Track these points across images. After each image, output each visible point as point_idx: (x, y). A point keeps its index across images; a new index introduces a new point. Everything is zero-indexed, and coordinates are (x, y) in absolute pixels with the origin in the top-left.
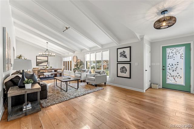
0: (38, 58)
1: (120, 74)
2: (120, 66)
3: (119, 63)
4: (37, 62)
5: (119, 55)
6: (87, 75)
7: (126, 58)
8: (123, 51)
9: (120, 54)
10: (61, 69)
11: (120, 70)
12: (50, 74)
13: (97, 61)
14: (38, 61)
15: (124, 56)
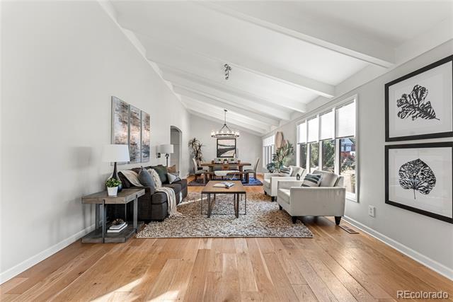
0: (221, 142)
1: (400, 194)
2: (401, 157)
3: (393, 143)
4: (218, 150)
5: (394, 109)
6: (278, 182)
7: (433, 117)
8: (416, 90)
9: (400, 103)
10: (250, 165)
11: (402, 176)
12: (225, 174)
13: (323, 141)
14: (219, 147)
15: (421, 111)
